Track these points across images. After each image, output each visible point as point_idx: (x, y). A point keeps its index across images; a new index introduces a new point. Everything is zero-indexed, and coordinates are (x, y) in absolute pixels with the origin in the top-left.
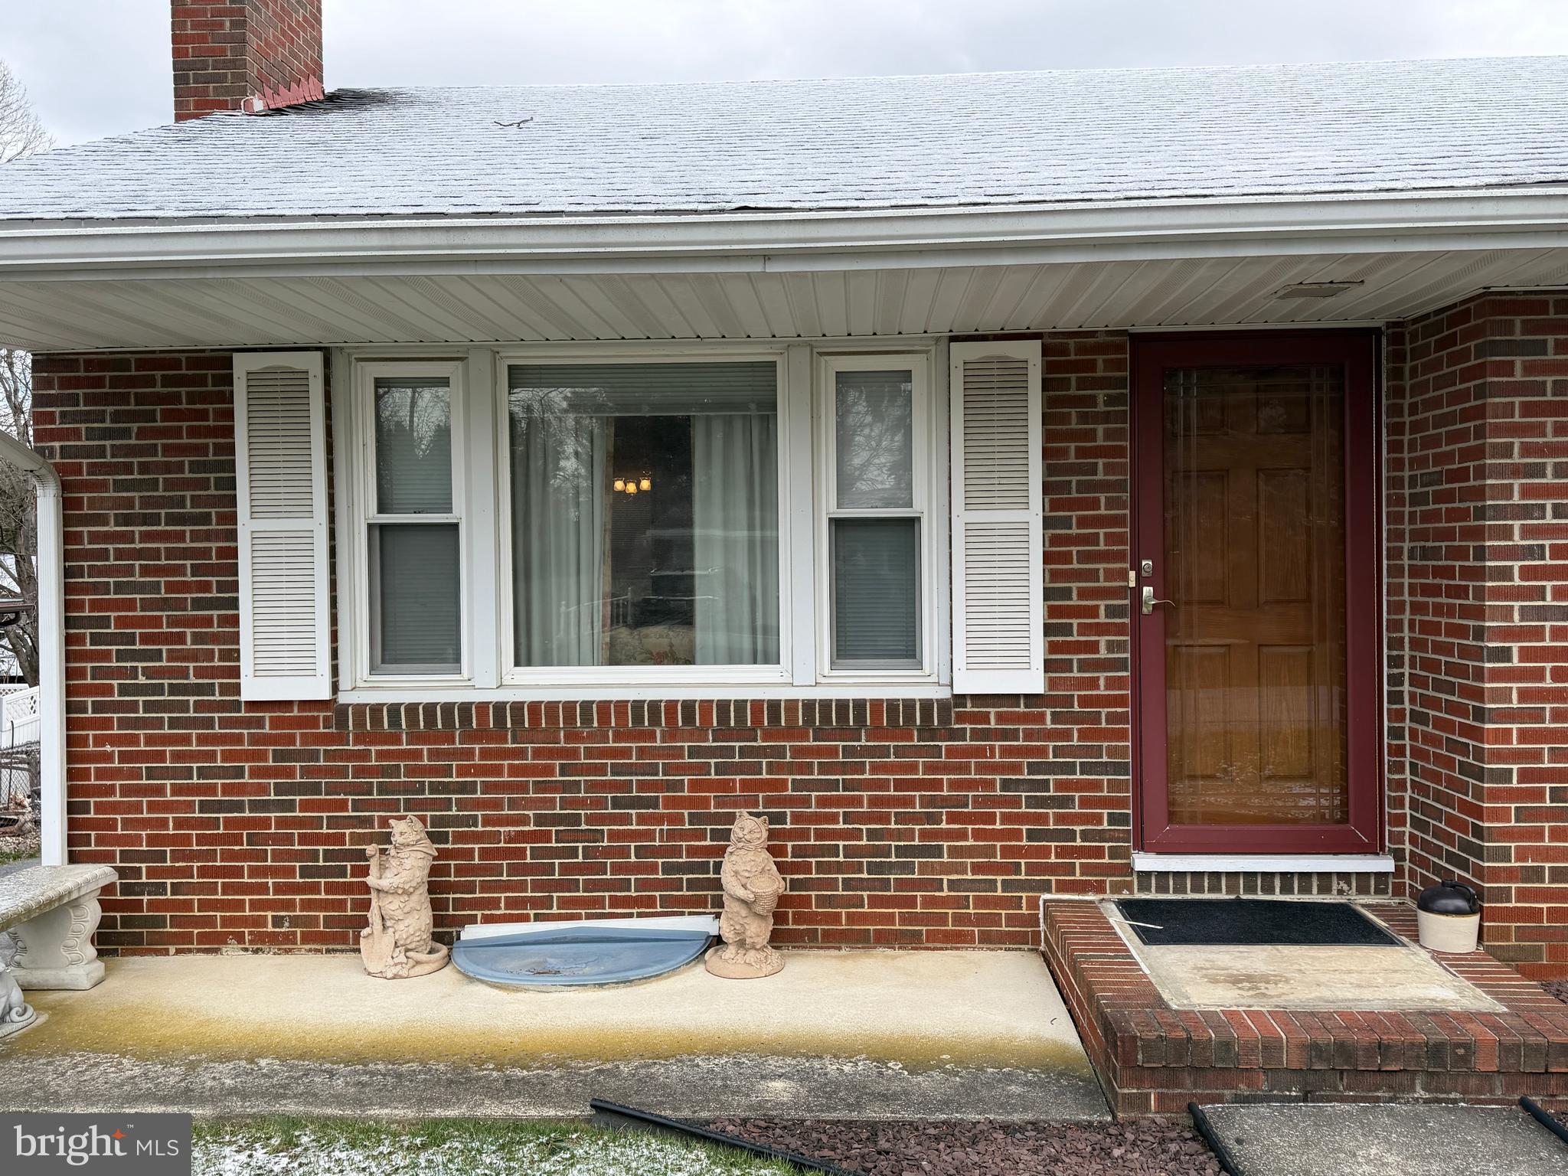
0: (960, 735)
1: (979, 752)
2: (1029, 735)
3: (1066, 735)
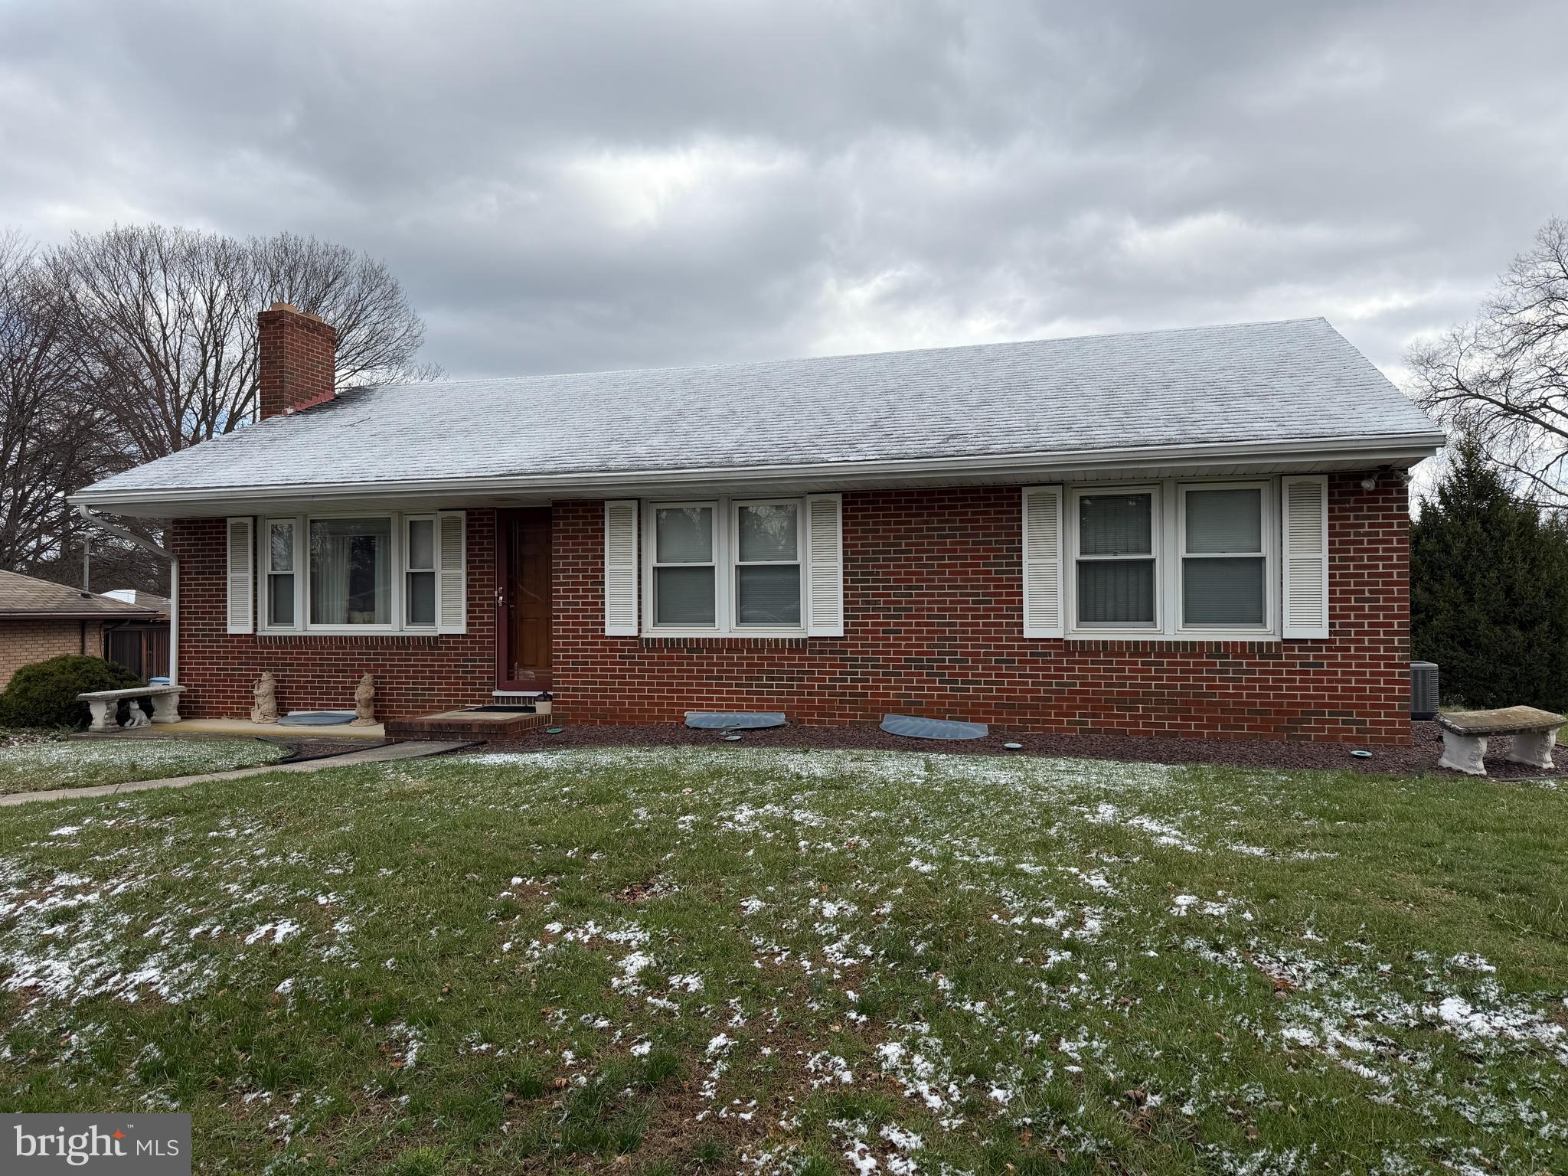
0: (441, 648)
1: (447, 654)
2: (463, 649)
3: (474, 649)
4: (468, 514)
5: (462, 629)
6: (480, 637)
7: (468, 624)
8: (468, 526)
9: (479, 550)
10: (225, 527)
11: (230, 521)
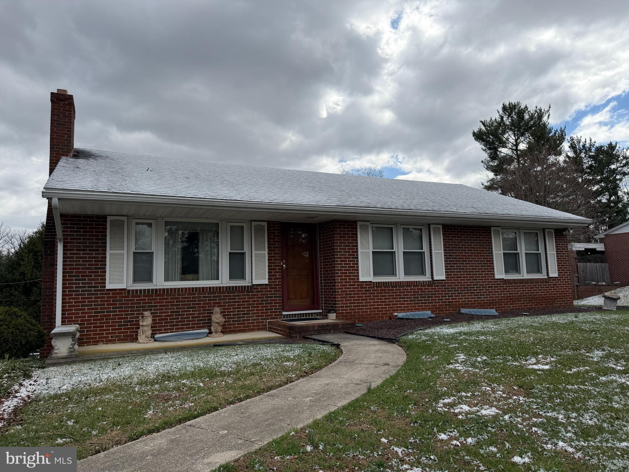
0: (253, 292)
1: (257, 295)
2: (265, 291)
3: (271, 291)
4: (268, 224)
5: (266, 282)
6: (274, 285)
7: (269, 279)
8: (268, 230)
9: (273, 242)
10: (106, 221)
11: (109, 219)
